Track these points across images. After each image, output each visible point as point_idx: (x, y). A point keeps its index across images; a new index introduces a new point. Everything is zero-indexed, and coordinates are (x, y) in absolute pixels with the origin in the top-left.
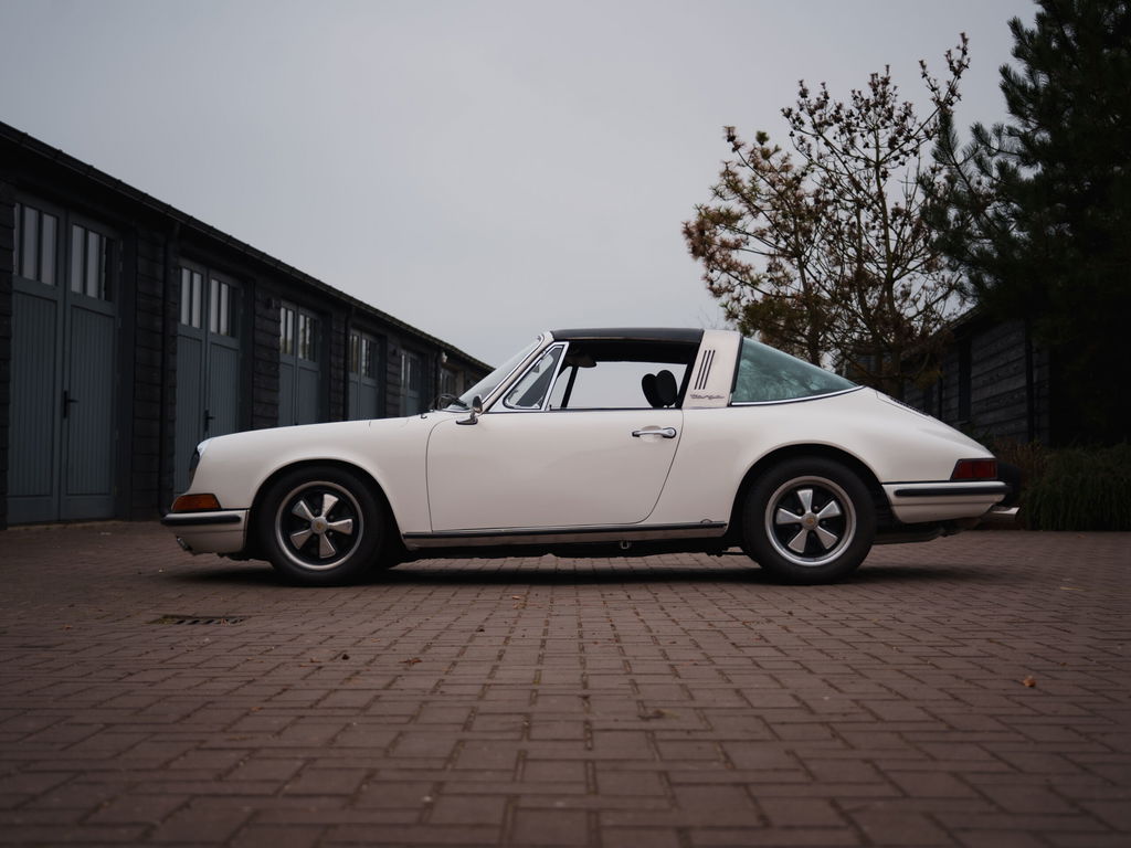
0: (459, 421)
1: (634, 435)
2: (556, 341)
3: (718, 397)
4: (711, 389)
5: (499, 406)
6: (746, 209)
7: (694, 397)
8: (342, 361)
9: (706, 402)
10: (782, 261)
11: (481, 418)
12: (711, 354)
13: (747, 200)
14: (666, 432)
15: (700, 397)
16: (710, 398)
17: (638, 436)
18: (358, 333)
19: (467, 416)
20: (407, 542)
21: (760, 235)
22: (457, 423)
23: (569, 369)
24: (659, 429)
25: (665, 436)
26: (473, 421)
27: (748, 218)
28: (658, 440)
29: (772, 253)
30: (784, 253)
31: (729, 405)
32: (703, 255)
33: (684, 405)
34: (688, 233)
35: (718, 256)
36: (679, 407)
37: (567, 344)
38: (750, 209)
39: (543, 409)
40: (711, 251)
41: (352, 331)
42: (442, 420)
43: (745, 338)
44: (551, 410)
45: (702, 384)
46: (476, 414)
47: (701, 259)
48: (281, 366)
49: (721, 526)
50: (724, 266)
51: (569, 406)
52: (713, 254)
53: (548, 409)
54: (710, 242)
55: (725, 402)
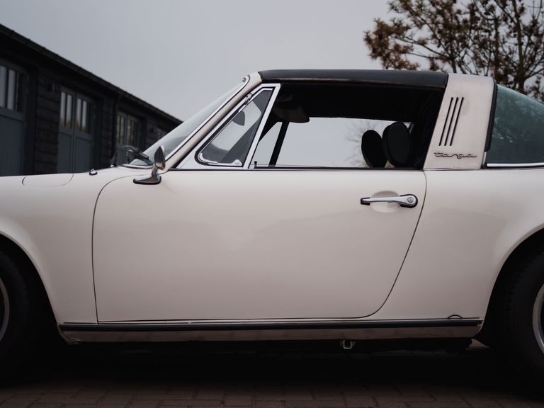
0: (139, 178)
1: (363, 202)
2: (264, 81)
3: (470, 156)
4: (459, 145)
5: (190, 162)
6: (413, 22)
7: (439, 155)
8: (110, 134)
9: (454, 162)
10: (439, 63)
11: (166, 176)
12: (459, 102)
13: (414, 14)
14: (404, 200)
15: (446, 156)
16: (460, 157)
17: (368, 204)
18: (124, 115)
19: (147, 174)
20: (65, 335)
21: (422, 43)
22: (135, 182)
23: (278, 125)
24: (396, 195)
25: (403, 205)
26: (154, 180)
27: (415, 29)
28: (393, 209)
29: (432, 56)
30: (442, 57)
31: (484, 167)
32: (380, 55)
33: (425, 166)
34: (368, 40)
35: (393, 57)
36: (419, 167)
37: (278, 86)
38: (415, 23)
39: (246, 167)
40: (387, 52)
41: (120, 113)
42: (119, 177)
43: (500, 86)
44: (257, 168)
45: (448, 139)
46: (159, 171)
47: (379, 58)
48: (59, 135)
49: (474, 323)
50: (397, 64)
51: (279, 163)
52: (388, 55)
53: (252, 167)
54: (385, 45)
55: (477, 162)
